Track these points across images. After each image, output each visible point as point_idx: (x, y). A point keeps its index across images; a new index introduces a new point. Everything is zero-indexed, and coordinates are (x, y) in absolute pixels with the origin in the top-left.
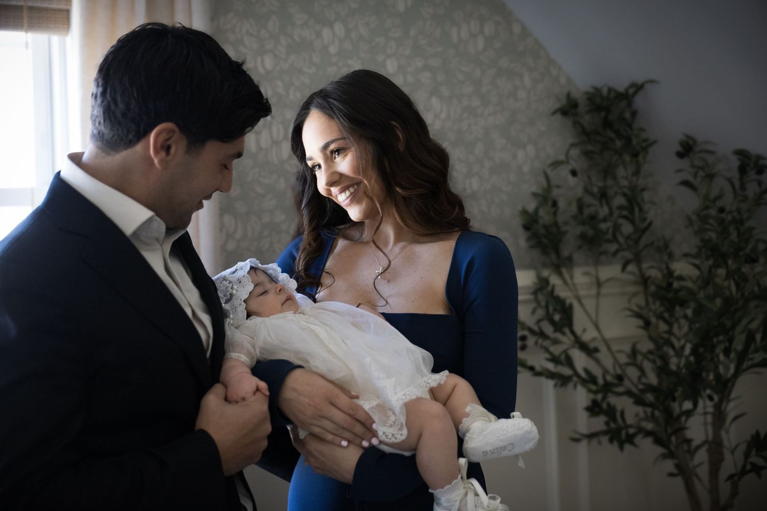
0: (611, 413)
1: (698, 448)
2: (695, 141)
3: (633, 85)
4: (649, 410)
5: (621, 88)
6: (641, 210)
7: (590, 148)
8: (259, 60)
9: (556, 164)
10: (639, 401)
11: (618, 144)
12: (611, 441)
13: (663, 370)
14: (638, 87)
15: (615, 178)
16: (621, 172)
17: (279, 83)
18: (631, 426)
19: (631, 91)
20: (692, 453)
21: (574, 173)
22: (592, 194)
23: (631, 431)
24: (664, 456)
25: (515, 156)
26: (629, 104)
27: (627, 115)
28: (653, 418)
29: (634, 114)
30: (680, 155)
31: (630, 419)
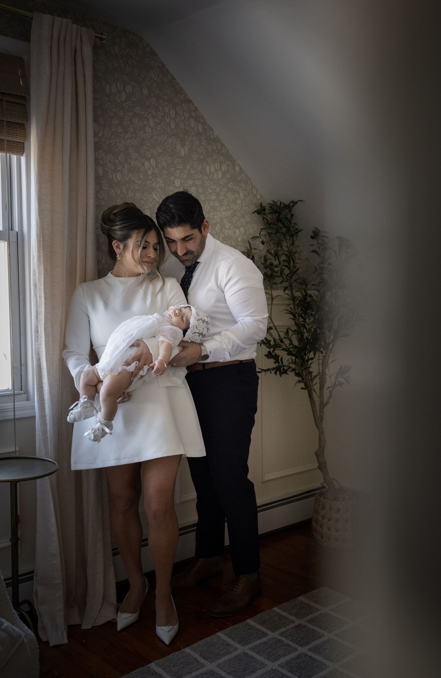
0: (276, 358)
1: (315, 377)
2: (319, 231)
3: (292, 202)
4: (294, 358)
5: (287, 203)
6: (294, 262)
7: (270, 231)
8: (114, 174)
9: (254, 238)
10: (290, 353)
11: (284, 230)
12: (276, 373)
13: (301, 340)
14: (295, 203)
15: (281, 247)
16: (284, 244)
17: (124, 187)
18: (285, 366)
19: (291, 205)
20: (312, 380)
21: (263, 243)
22: (271, 254)
23: (286, 368)
24: (299, 382)
25: (235, 233)
26: (290, 211)
27: (289, 216)
28: (295, 363)
29: (292, 216)
30: (312, 237)
31: (285, 363)
